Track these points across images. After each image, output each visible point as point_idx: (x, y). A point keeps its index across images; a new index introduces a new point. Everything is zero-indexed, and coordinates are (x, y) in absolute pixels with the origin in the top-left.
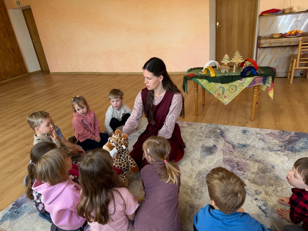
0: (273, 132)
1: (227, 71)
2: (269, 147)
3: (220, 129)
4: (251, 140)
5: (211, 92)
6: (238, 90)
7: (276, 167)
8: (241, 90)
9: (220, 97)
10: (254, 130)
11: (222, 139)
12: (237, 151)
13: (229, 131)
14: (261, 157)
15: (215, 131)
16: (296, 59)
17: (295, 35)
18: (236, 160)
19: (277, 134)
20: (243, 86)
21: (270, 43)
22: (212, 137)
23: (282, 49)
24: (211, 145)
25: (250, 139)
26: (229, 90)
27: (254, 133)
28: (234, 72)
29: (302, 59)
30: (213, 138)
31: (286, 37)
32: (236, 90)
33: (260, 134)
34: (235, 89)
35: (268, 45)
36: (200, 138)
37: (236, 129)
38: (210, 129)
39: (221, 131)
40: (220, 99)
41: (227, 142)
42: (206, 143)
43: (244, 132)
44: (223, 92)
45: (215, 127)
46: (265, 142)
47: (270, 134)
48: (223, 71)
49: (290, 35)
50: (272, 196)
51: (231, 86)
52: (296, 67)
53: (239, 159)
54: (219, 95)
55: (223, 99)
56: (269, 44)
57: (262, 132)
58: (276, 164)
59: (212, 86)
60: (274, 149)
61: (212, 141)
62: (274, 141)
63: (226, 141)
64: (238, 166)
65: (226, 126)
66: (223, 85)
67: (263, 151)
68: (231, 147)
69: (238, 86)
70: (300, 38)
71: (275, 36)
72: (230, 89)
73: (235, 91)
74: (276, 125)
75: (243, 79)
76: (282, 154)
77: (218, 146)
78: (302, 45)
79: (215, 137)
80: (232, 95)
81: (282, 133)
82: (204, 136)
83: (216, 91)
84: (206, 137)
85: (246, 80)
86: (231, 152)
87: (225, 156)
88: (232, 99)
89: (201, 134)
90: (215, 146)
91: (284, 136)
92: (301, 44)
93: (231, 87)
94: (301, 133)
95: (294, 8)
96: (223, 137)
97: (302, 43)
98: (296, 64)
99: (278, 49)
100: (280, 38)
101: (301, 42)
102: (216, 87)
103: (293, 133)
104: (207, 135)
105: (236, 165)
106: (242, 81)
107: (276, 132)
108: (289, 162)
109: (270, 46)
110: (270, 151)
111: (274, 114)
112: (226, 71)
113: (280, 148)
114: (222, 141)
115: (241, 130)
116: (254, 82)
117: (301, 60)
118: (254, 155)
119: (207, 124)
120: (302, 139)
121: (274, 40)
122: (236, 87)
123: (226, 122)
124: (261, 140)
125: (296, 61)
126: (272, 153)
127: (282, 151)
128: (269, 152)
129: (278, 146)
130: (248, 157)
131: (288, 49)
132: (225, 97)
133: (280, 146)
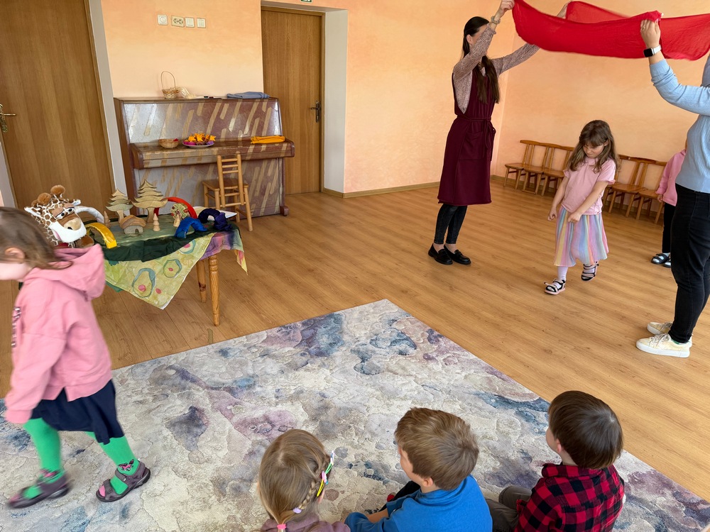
0: (269, 334)
1: (141, 230)
2: (289, 363)
3: (171, 367)
4: (250, 364)
5: (123, 287)
6: (184, 267)
7: (327, 393)
8: (189, 267)
9: (147, 293)
10: (237, 342)
11: (194, 386)
12: (246, 397)
13: (192, 363)
14: (292, 388)
15: (164, 377)
16: (218, 189)
17: (206, 144)
18: (259, 414)
19: (279, 334)
20: (193, 257)
21: (163, 160)
22: (170, 391)
23: (183, 170)
24: (185, 410)
25: (246, 364)
26: (164, 273)
27: (243, 348)
28: (157, 229)
29: (227, 188)
30: (176, 394)
31: (188, 148)
32: (180, 269)
33: (255, 346)
34: (176, 268)
35: (159, 163)
36: (143, 408)
37: (204, 354)
38: (147, 376)
39: (178, 371)
40: (147, 299)
41: (212, 388)
42: (169, 413)
43: (224, 353)
44: (153, 281)
45: (155, 366)
46: (274, 357)
47: (269, 340)
48: (129, 231)
49: (197, 143)
50: (363, 444)
51: (167, 263)
52: (221, 204)
53: (262, 411)
54: (143, 289)
55: (155, 298)
56: (160, 161)
57: (254, 341)
58: (322, 388)
59: (121, 271)
60: (299, 364)
61: (178, 402)
62: (287, 349)
63: (207, 387)
64: (273, 426)
65: (178, 355)
66: (148, 264)
67: (287, 376)
68: (227, 394)
69: (183, 259)
70: (215, 150)
71: (169, 145)
72: (167, 270)
73: (178, 272)
74: (262, 319)
75: (191, 243)
76: (315, 366)
77: (201, 407)
78: (224, 164)
79: (178, 390)
80: (174, 283)
81: (284, 330)
82: (150, 398)
83: (134, 281)
84: (156, 398)
85: (197, 244)
86: (236, 404)
87: (235, 419)
88: (175, 292)
89: (139, 398)
90: (194, 410)
91: (292, 334)
92: (220, 160)
93: (168, 266)
94: (309, 320)
95: (183, 90)
96: (194, 381)
97: (223, 158)
98: (220, 198)
99: (177, 172)
100: (175, 148)
101: (219, 157)
102: (131, 272)
103: (299, 324)
104: (155, 393)
105: (269, 427)
106: (189, 246)
107: (274, 331)
108: (334, 375)
109: (164, 164)
110: (297, 369)
111: (244, 302)
112: (137, 231)
113: (304, 359)
114: (198, 390)
115: (216, 352)
116: (213, 245)
117: (226, 191)
118: (279, 390)
119: (130, 367)
120: (319, 329)
121: (169, 152)
122: (178, 262)
123: (168, 347)
124: (265, 357)
125: (220, 194)
126: (301, 372)
127: (311, 363)
128: (297, 373)
129: (299, 355)
130: (274, 399)
131: (193, 170)
132: (159, 291)
133: (301, 355)
